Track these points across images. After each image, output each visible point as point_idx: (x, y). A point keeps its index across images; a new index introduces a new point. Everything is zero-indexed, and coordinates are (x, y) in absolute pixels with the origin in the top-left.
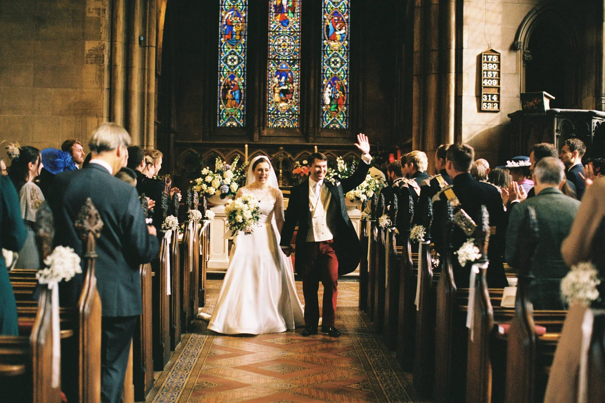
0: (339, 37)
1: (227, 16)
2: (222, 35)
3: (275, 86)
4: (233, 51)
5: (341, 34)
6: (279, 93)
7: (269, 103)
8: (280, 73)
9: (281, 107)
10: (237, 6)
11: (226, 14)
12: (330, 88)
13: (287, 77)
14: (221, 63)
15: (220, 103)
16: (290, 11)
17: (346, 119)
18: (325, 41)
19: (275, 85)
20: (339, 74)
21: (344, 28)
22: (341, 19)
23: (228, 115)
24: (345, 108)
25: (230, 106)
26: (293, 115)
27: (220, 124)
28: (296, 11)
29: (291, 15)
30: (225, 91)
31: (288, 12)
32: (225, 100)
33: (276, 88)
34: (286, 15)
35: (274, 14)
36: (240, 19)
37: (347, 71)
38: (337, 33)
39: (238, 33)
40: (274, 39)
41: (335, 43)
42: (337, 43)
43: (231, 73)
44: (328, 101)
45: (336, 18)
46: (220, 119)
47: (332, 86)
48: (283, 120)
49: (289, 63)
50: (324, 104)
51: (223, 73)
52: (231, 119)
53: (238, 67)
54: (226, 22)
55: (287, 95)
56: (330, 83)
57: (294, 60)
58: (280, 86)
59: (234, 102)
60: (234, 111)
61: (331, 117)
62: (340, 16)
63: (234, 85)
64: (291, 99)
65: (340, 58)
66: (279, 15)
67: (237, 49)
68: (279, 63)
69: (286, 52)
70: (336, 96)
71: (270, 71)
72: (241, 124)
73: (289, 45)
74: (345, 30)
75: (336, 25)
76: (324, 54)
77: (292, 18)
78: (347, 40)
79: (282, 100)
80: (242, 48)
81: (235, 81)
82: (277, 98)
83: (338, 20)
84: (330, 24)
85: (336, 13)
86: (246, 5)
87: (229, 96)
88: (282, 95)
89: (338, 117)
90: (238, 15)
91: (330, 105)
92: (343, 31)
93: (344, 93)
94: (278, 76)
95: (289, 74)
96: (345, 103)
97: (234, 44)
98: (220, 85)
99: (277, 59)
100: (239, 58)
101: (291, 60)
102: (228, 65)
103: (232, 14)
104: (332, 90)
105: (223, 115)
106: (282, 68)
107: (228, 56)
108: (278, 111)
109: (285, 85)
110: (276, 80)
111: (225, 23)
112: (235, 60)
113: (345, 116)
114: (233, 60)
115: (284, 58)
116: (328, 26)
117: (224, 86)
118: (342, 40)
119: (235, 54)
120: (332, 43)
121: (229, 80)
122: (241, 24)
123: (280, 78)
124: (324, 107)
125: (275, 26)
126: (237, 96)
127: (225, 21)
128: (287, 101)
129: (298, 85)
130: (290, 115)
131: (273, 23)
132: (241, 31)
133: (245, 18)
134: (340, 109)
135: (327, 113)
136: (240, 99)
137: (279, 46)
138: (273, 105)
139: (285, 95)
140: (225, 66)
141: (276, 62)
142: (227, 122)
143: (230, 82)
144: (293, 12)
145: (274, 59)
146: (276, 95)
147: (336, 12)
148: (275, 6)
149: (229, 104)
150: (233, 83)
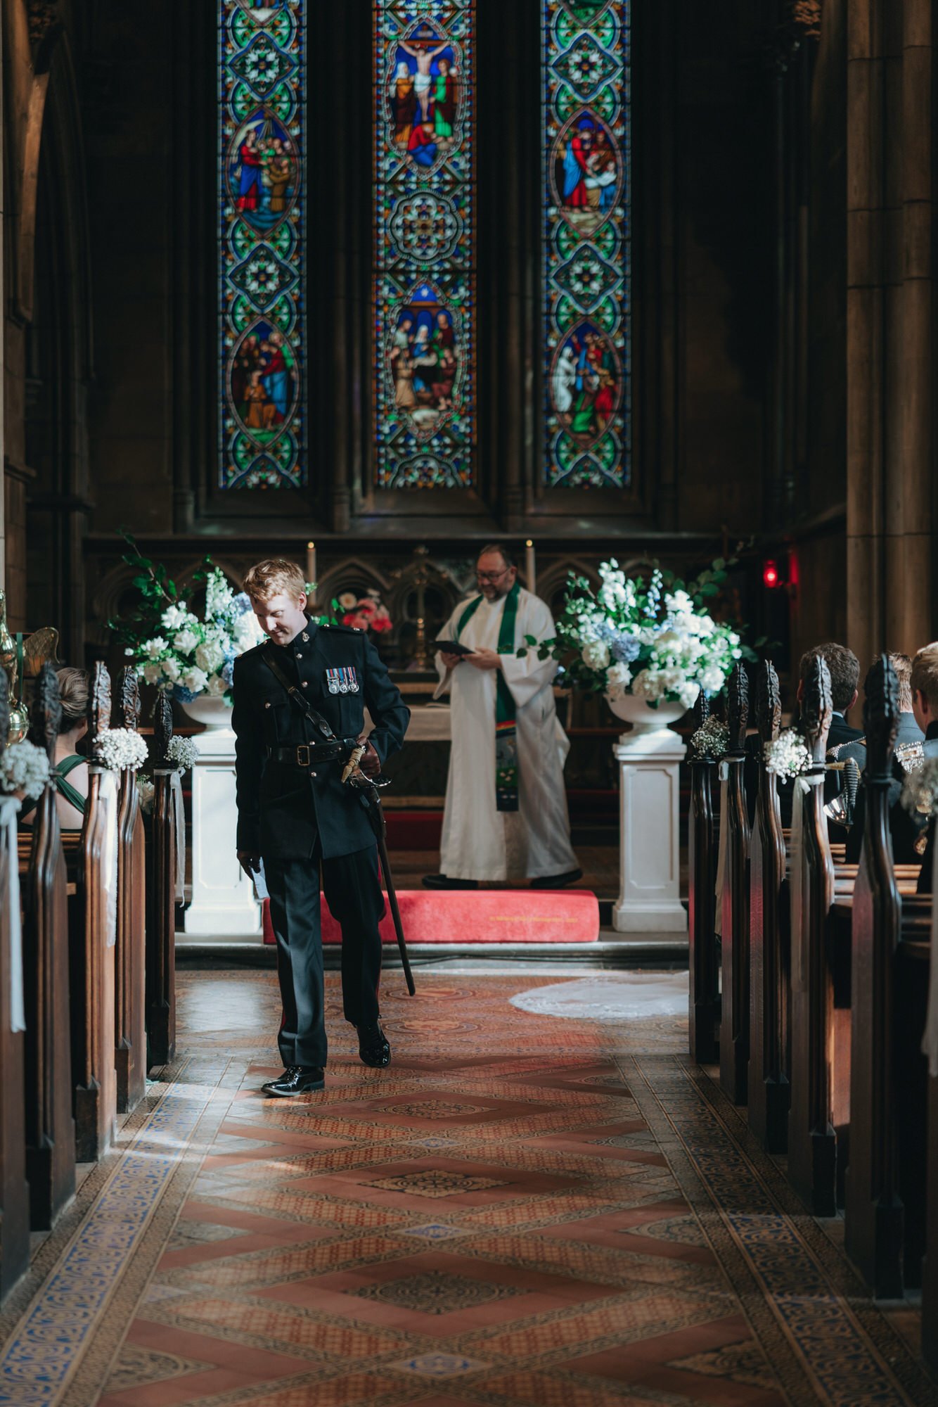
0: (596, 198)
1: (242, 136)
2: (225, 196)
3: (398, 358)
4: (262, 247)
5: (601, 187)
6: (411, 379)
7: (379, 412)
8: (413, 315)
9: (418, 424)
10: (273, 102)
11: (237, 129)
12: (570, 360)
13: (433, 325)
14: (225, 286)
15: (227, 415)
16: (439, 117)
17: (622, 457)
18: (552, 211)
19: (396, 352)
20: (597, 314)
21: (611, 166)
22: (601, 137)
23: (250, 451)
24: (619, 422)
25: (257, 423)
26: (455, 446)
27: (227, 478)
28: (459, 117)
29: (443, 128)
30: (241, 378)
31: (432, 121)
32: (243, 404)
33: (401, 364)
34: (428, 128)
35: (391, 127)
36: (282, 146)
37: (622, 303)
38: (591, 183)
39: (278, 191)
40: (391, 208)
41: (583, 217)
42: (590, 216)
43: (258, 320)
44: (564, 400)
45: (586, 136)
46: (227, 464)
47: (576, 353)
48: (425, 462)
49: (440, 282)
50: (551, 411)
51: (234, 319)
52: (262, 464)
53: (279, 299)
54: (240, 155)
55: (435, 386)
56: (569, 343)
57: (455, 271)
58: (412, 357)
59: (269, 410)
60: (268, 438)
61: (574, 451)
62: (601, 130)
63: (267, 355)
64: (449, 396)
65: (601, 263)
66: (407, 131)
67: (274, 240)
68: (407, 284)
69: (429, 247)
70: (590, 385)
71: (379, 308)
72: (294, 478)
73: (440, 226)
74: (616, 171)
75: (587, 155)
76: (551, 253)
77: (445, 138)
78: (622, 205)
79: (420, 402)
80: (291, 239)
81: (273, 344)
82: (403, 392)
83: (593, 140)
84: (568, 156)
85: (585, 121)
86: (300, 100)
87: (254, 391)
88: (420, 386)
89: (598, 452)
90: (278, 132)
91: (572, 412)
92: (608, 178)
93: (614, 375)
94: (407, 325)
95: (442, 318)
96: (617, 405)
97: (265, 225)
98: (226, 358)
99: (403, 272)
100: (283, 271)
101: (445, 272)
102: (248, 292)
103: (257, 130)
104: (577, 367)
105: (235, 450)
106: (419, 298)
107: (247, 262)
108: (408, 436)
109: (428, 353)
110: (401, 337)
111: (235, 159)
112: (269, 277)
113: (620, 446)
114: (263, 278)
115: (425, 267)
116: (560, 161)
117: (238, 358)
118: (607, 206)
119: (269, 257)
120: (575, 217)
121: (253, 339)
122: (285, 162)
123: (413, 332)
124: (552, 421)
125: (393, 165)
126: (279, 392)
127: (235, 151)
128: (433, 404)
129: (469, 352)
130: (446, 446)
131: (386, 155)
132: (286, 183)
133: (298, 139)
134: (602, 424)
135: (562, 438)
136: (289, 400)
137: (408, 227)
138: (393, 418)
139: (428, 384)
140: (239, 297)
141: (399, 282)
142: (249, 473)
143: (258, 346)
144: (450, 119)
145: (394, 271)
146: (402, 384)
147: (586, 117)
148: (393, 102)
149: (253, 416)
150: (265, 348)
